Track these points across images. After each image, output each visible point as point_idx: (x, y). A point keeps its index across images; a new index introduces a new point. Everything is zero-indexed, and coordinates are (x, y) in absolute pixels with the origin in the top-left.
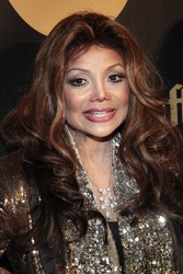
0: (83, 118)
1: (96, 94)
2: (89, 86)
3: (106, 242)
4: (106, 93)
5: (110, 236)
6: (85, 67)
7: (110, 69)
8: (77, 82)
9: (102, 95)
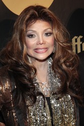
0: (33, 52)
1: (39, 41)
2: (36, 38)
3: (45, 106)
4: (43, 41)
5: (46, 103)
6: (34, 29)
7: (45, 30)
8: (31, 36)
9: (41, 42)
